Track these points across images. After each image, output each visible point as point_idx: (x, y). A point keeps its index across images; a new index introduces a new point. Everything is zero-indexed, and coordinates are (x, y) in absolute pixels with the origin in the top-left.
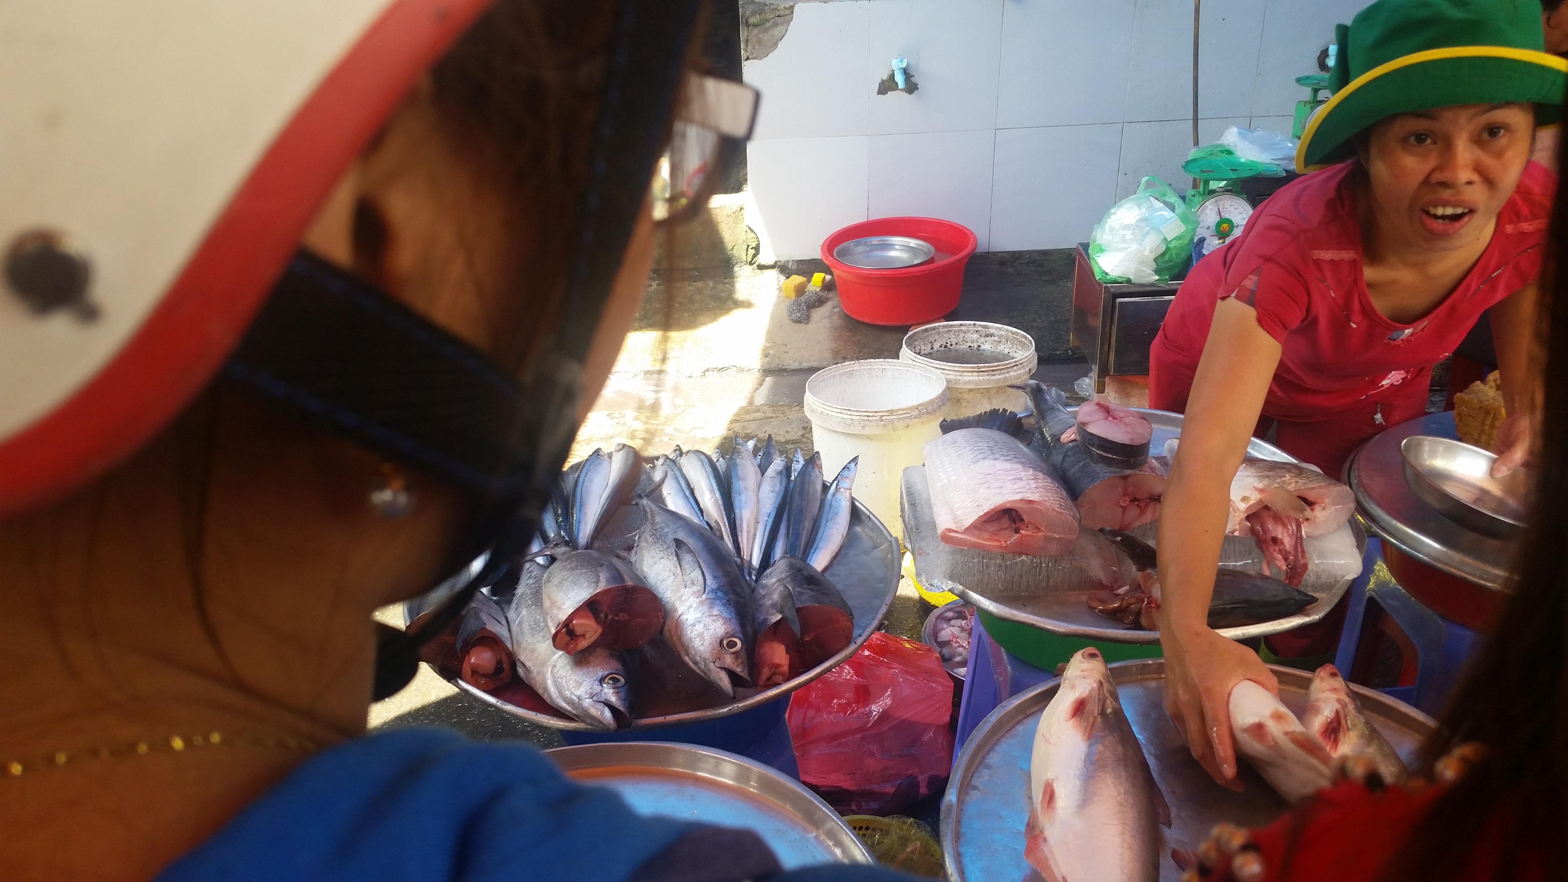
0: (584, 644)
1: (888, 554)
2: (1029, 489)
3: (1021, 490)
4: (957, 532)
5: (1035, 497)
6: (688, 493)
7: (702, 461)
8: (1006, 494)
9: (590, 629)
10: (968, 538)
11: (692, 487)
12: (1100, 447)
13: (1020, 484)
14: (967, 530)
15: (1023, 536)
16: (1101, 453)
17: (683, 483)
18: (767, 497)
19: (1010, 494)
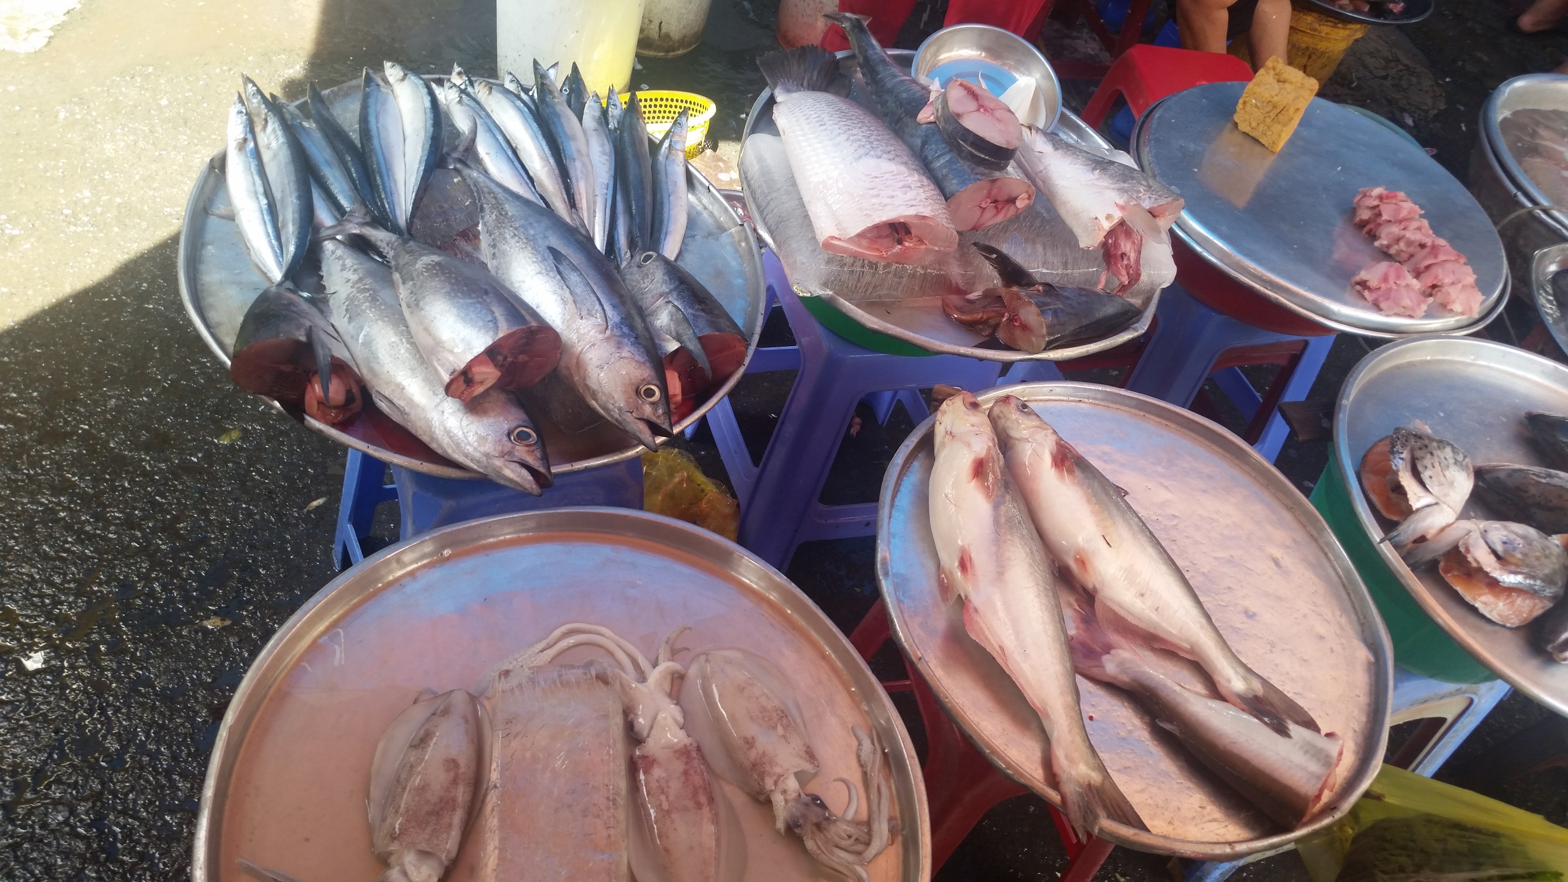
0: (480, 390)
1: (740, 241)
2: (921, 201)
3: (914, 203)
4: (839, 239)
5: (927, 212)
6: (510, 153)
7: (519, 109)
8: (899, 206)
9: (489, 374)
10: (851, 247)
11: (514, 145)
12: (972, 145)
13: (911, 194)
14: (851, 240)
15: (908, 248)
16: (973, 151)
17: (500, 138)
18: (600, 162)
19: (904, 207)
